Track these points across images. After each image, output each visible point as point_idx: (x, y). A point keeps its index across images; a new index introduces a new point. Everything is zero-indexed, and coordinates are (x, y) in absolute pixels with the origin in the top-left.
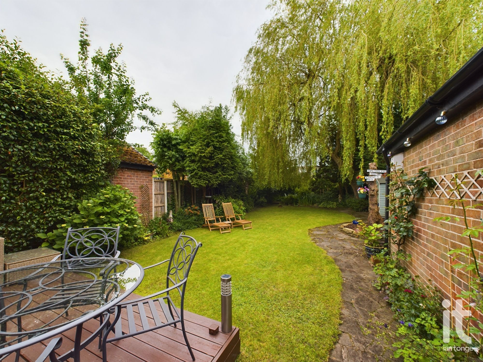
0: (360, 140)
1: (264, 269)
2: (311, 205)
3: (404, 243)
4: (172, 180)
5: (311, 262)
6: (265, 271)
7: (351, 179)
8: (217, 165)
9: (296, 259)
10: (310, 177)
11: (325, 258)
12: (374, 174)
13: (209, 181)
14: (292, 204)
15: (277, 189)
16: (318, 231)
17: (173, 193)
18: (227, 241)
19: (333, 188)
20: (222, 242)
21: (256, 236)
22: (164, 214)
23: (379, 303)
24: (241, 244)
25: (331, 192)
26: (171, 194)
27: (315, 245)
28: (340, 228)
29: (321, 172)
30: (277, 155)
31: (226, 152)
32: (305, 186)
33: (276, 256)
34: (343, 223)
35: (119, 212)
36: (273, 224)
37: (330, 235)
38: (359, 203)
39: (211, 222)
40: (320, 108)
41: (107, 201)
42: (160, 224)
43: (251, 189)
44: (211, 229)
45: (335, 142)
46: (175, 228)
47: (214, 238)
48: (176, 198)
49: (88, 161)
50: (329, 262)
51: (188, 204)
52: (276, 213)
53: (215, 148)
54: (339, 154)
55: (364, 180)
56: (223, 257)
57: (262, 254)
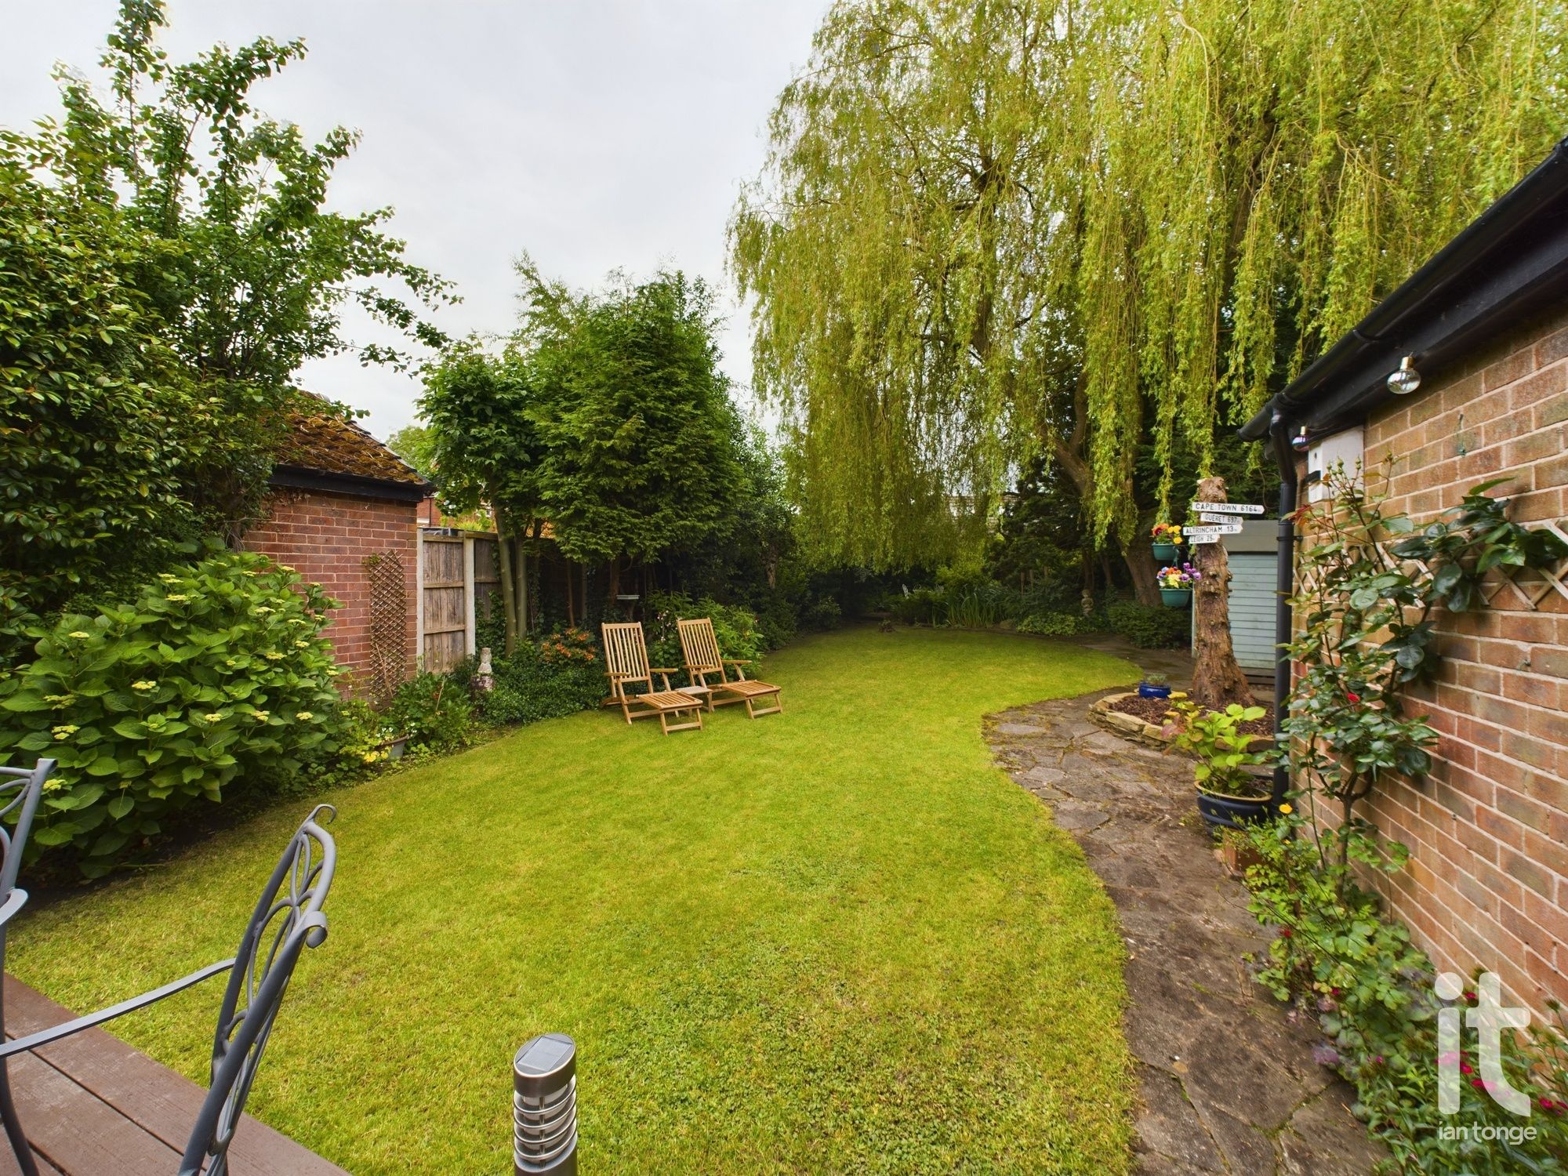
0: (1158, 402)
1: (806, 896)
2: (989, 626)
3: (1367, 792)
4: (495, 536)
5: (996, 859)
6: (813, 902)
7: (1130, 537)
8: (656, 483)
9: (936, 846)
10: (986, 529)
11: (1050, 836)
12: (1214, 518)
13: (629, 542)
14: (925, 621)
15: (877, 569)
16: (1015, 721)
17: (498, 584)
18: (681, 765)
19: (1062, 568)
20: (663, 770)
21: (789, 746)
22: (465, 660)
23: (1290, 1071)
24: (730, 776)
25: (1058, 582)
26: (490, 591)
27: (1007, 779)
28: (1094, 711)
29: (1024, 513)
30: (874, 454)
31: (690, 435)
32: (968, 559)
33: (858, 834)
34: (1101, 693)
35: (230, 662)
36: (859, 695)
37: (1059, 737)
38: (1152, 619)
39: (632, 689)
40: (1018, 298)
41: (178, 620)
42: (434, 700)
43: (787, 571)
44: (629, 715)
45: (1072, 413)
46: (495, 713)
47: (634, 753)
48: (509, 600)
49: (87, 457)
50: (1065, 859)
51: (557, 626)
52: (872, 653)
53: (651, 420)
54: (1084, 453)
55: (1178, 540)
56: (655, 836)
57: (806, 824)
